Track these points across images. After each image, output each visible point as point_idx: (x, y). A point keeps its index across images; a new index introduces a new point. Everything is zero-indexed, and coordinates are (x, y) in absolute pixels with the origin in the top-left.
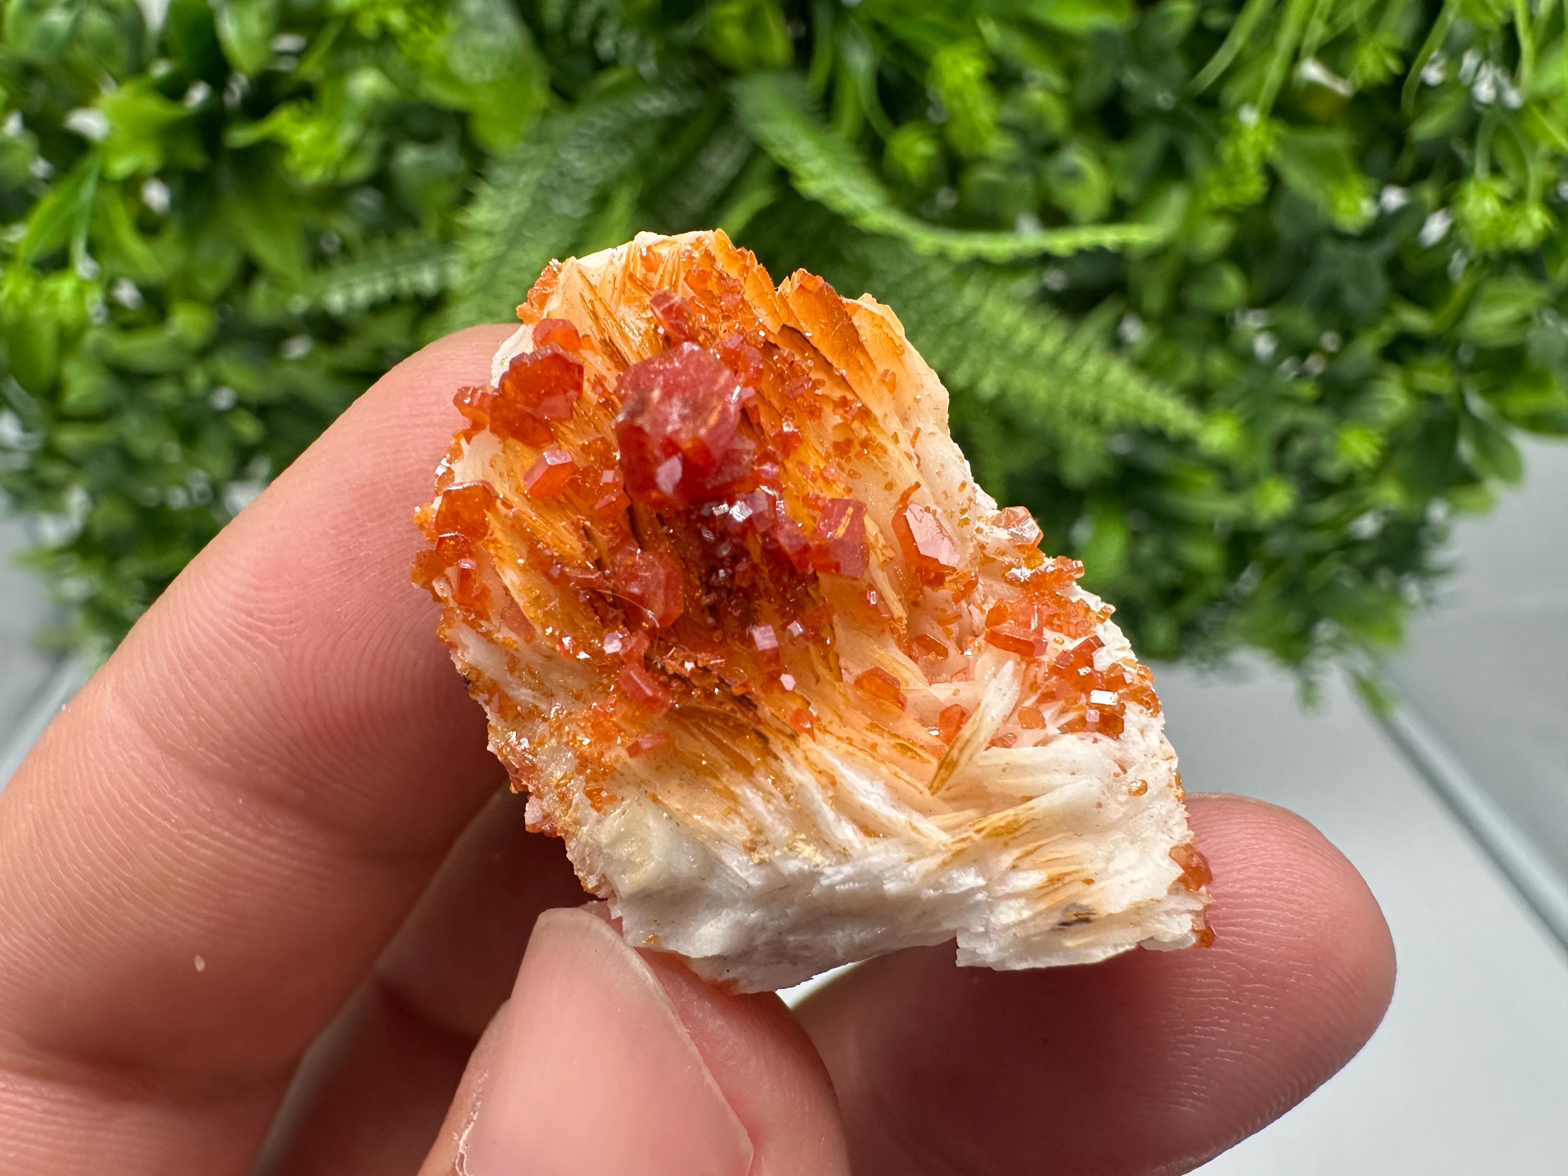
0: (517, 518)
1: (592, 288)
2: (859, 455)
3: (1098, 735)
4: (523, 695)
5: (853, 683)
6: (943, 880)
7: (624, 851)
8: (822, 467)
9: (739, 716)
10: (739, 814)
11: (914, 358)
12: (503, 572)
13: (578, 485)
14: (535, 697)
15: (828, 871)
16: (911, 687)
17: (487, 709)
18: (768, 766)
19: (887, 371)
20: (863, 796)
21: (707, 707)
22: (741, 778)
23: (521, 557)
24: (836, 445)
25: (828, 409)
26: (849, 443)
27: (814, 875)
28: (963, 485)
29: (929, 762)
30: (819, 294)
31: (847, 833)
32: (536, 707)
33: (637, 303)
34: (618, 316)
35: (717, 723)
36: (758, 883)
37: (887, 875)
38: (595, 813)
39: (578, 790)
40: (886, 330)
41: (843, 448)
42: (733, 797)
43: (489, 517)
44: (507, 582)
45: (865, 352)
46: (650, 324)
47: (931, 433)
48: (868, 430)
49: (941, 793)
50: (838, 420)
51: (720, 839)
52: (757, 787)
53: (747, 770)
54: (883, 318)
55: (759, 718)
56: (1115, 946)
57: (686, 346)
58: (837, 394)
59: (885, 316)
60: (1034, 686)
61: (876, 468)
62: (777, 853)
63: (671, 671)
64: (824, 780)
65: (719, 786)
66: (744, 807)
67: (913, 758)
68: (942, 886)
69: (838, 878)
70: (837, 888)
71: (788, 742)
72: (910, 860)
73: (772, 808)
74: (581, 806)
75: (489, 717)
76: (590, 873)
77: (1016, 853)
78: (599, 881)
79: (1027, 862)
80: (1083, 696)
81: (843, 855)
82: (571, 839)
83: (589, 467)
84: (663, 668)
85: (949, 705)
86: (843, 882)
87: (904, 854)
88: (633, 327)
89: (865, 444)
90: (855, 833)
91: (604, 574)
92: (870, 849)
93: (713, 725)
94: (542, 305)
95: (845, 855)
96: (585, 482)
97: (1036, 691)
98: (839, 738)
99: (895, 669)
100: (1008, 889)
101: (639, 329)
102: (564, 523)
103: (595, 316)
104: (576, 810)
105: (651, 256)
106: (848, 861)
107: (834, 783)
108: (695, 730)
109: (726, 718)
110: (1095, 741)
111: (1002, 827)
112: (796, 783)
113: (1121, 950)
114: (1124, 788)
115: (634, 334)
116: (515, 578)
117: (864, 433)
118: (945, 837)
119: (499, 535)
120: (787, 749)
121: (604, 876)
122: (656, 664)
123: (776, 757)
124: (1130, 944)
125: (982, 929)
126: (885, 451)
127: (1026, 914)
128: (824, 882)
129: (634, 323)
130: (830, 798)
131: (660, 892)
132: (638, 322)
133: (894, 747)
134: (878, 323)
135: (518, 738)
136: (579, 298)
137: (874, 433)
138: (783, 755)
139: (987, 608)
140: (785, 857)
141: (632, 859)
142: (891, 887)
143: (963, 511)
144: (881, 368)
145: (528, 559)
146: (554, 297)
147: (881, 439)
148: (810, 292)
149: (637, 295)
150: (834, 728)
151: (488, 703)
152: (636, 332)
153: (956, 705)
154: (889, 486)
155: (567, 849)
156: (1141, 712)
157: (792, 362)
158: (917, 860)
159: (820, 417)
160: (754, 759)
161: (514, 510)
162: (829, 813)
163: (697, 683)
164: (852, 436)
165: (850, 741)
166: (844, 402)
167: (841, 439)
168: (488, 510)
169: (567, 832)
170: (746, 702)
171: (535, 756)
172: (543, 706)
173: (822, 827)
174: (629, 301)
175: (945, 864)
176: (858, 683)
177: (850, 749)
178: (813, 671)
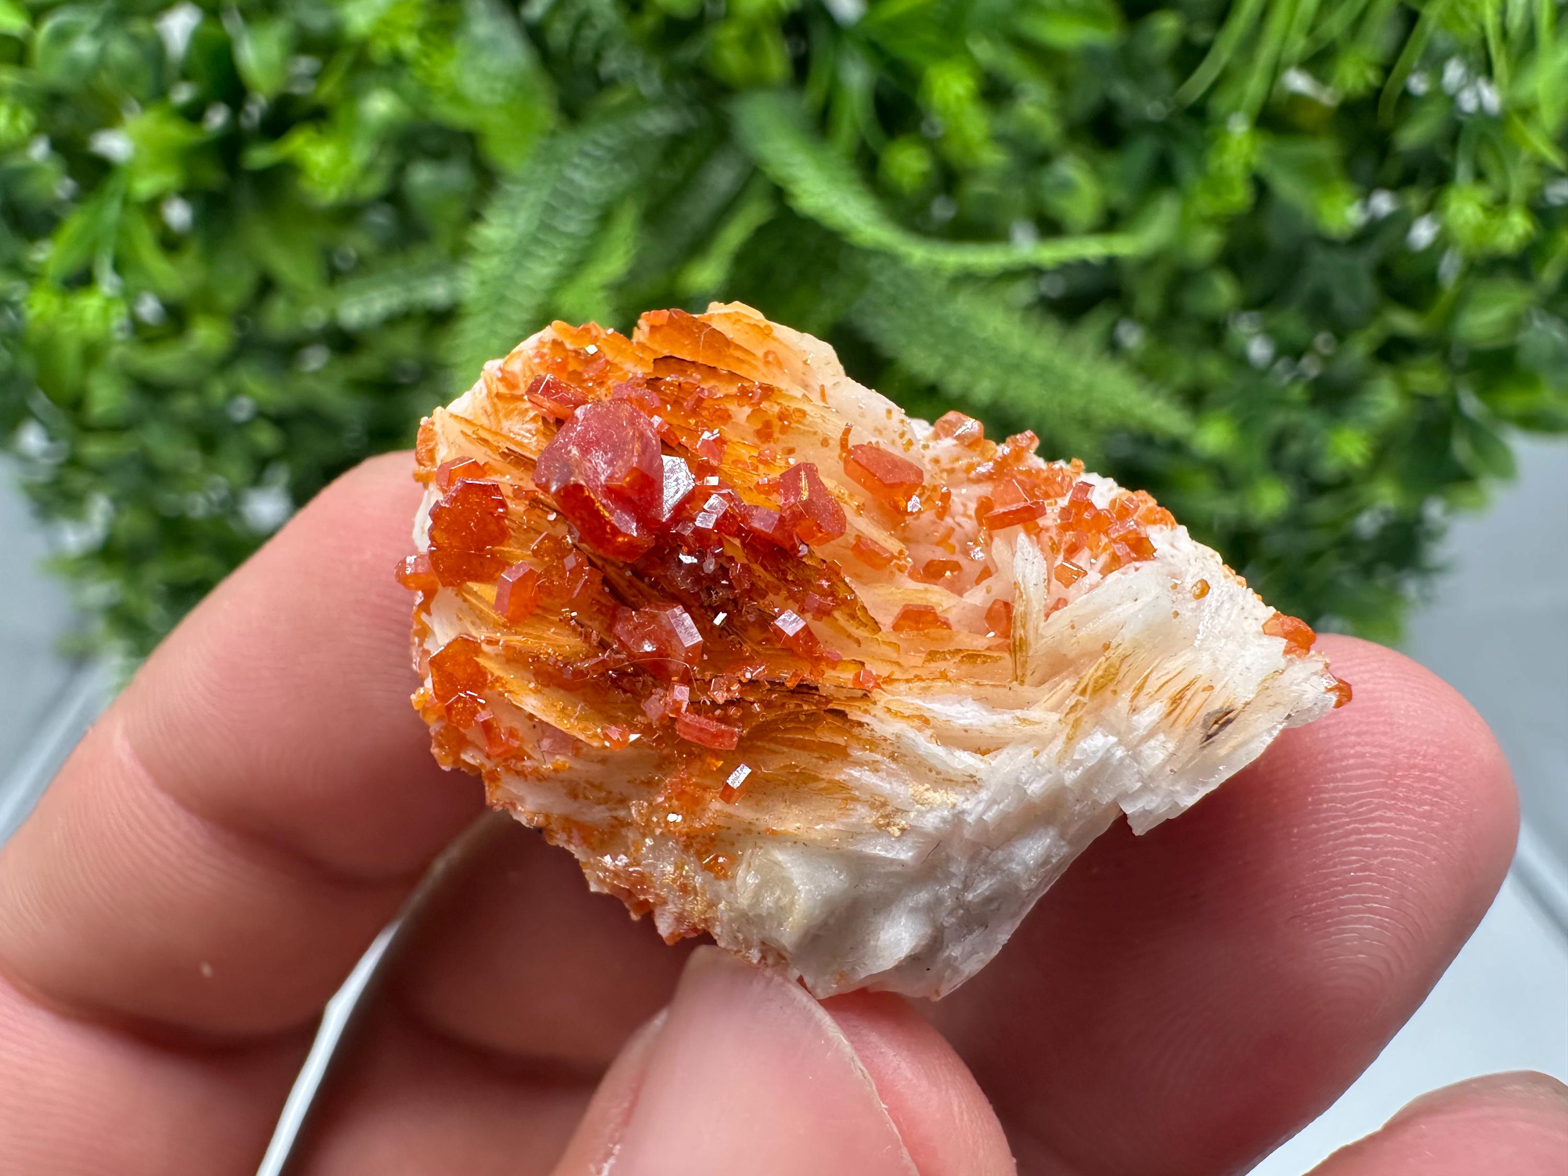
0: (507, 647)
1: (468, 421)
2: (784, 430)
3: (1137, 564)
4: (599, 814)
5: (891, 630)
6: (1076, 757)
7: (768, 901)
8: (756, 454)
9: (806, 707)
10: (856, 799)
11: (783, 332)
12: (521, 702)
13: (548, 587)
14: (610, 810)
15: (967, 806)
16: (945, 606)
17: (572, 848)
18: (858, 738)
19: (767, 354)
20: (958, 718)
21: (771, 716)
22: (840, 765)
23: (530, 682)
24: (758, 433)
25: (733, 407)
26: (768, 425)
27: (958, 818)
28: (889, 412)
29: (1001, 658)
30: (671, 321)
31: (964, 760)
32: (616, 818)
33: (516, 412)
34: (505, 431)
35: (789, 725)
36: (910, 854)
37: (1024, 778)
38: (723, 883)
39: (695, 872)
40: (746, 320)
41: (765, 433)
42: (842, 787)
43: (481, 660)
44: (529, 709)
45: (738, 347)
46: (537, 422)
47: (835, 385)
48: (779, 404)
49: (1028, 679)
50: (747, 410)
51: (854, 834)
52: (859, 764)
53: (840, 753)
54: (737, 313)
55: (825, 697)
56: (1269, 731)
57: (579, 412)
58: (733, 390)
59: (739, 310)
60: (1055, 548)
61: (804, 433)
62: (912, 815)
63: (721, 701)
64: (917, 723)
65: (823, 785)
66: (857, 789)
67: (984, 662)
68: (1079, 763)
69: (981, 807)
70: (985, 818)
71: (863, 705)
72: (1037, 753)
73: (883, 774)
74: (706, 887)
75: (576, 856)
76: (749, 948)
77: (1127, 695)
78: (762, 951)
79: (1142, 700)
80: (1102, 537)
81: (972, 782)
82: (714, 925)
83: (548, 567)
84: (713, 702)
85: (988, 605)
86: (988, 808)
87: (1030, 752)
88: (523, 432)
89: (781, 417)
90: (973, 757)
91: (613, 650)
92: (994, 763)
93: (787, 730)
94: (432, 459)
95: (975, 782)
96: (553, 582)
97: (1058, 551)
98: (908, 681)
99: (922, 599)
100: (1142, 732)
101: (529, 431)
102: (553, 630)
103: (485, 441)
104: (703, 894)
105: (507, 375)
106: (981, 787)
107: (926, 721)
108: (773, 746)
109: (794, 716)
110: (1137, 569)
111: (1102, 677)
112: (893, 738)
113: (1276, 733)
114: (1189, 596)
115: (527, 438)
116: (534, 702)
117: (777, 409)
118: (1055, 717)
119: (498, 672)
120: (866, 712)
121: (763, 943)
122: (704, 702)
123: (860, 724)
124: (1281, 723)
125: (1139, 784)
126: (804, 413)
127: (1171, 746)
128: (970, 819)
129: (522, 429)
130: (931, 736)
131: (824, 925)
132: (525, 426)
133: (961, 661)
134: (736, 319)
135: (614, 859)
136: (461, 436)
137: (785, 403)
138: (865, 719)
139: (972, 512)
140: (921, 814)
141: (781, 904)
142: (1035, 788)
143: (902, 435)
144: (760, 353)
145: (537, 681)
146: (440, 447)
147: (794, 405)
148: (662, 326)
149: (512, 407)
150: (898, 675)
151: (569, 841)
152: (528, 435)
153: (995, 601)
154: (825, 443)
155: (716, 937)
156: (1161, 529)
157: (680, 384)
158: (1043, 750)
159: (730, 416)
160: (841, 740)
161: (501, 643)
162: (939, 751)
163: (752, 699)
164: (767, 418)
165: (918, 678)
166: (744, 392)
167: (759, 426)
168: (477, 656)
169: (706, 920)
170: (805, 690)
171: (638, 865)
172: (622, 813)
173: (940, 767)
174: (507, 416)
175: (1070, 739)
176: (896, 627)
177: (923, 684)
178: (849, 636)
